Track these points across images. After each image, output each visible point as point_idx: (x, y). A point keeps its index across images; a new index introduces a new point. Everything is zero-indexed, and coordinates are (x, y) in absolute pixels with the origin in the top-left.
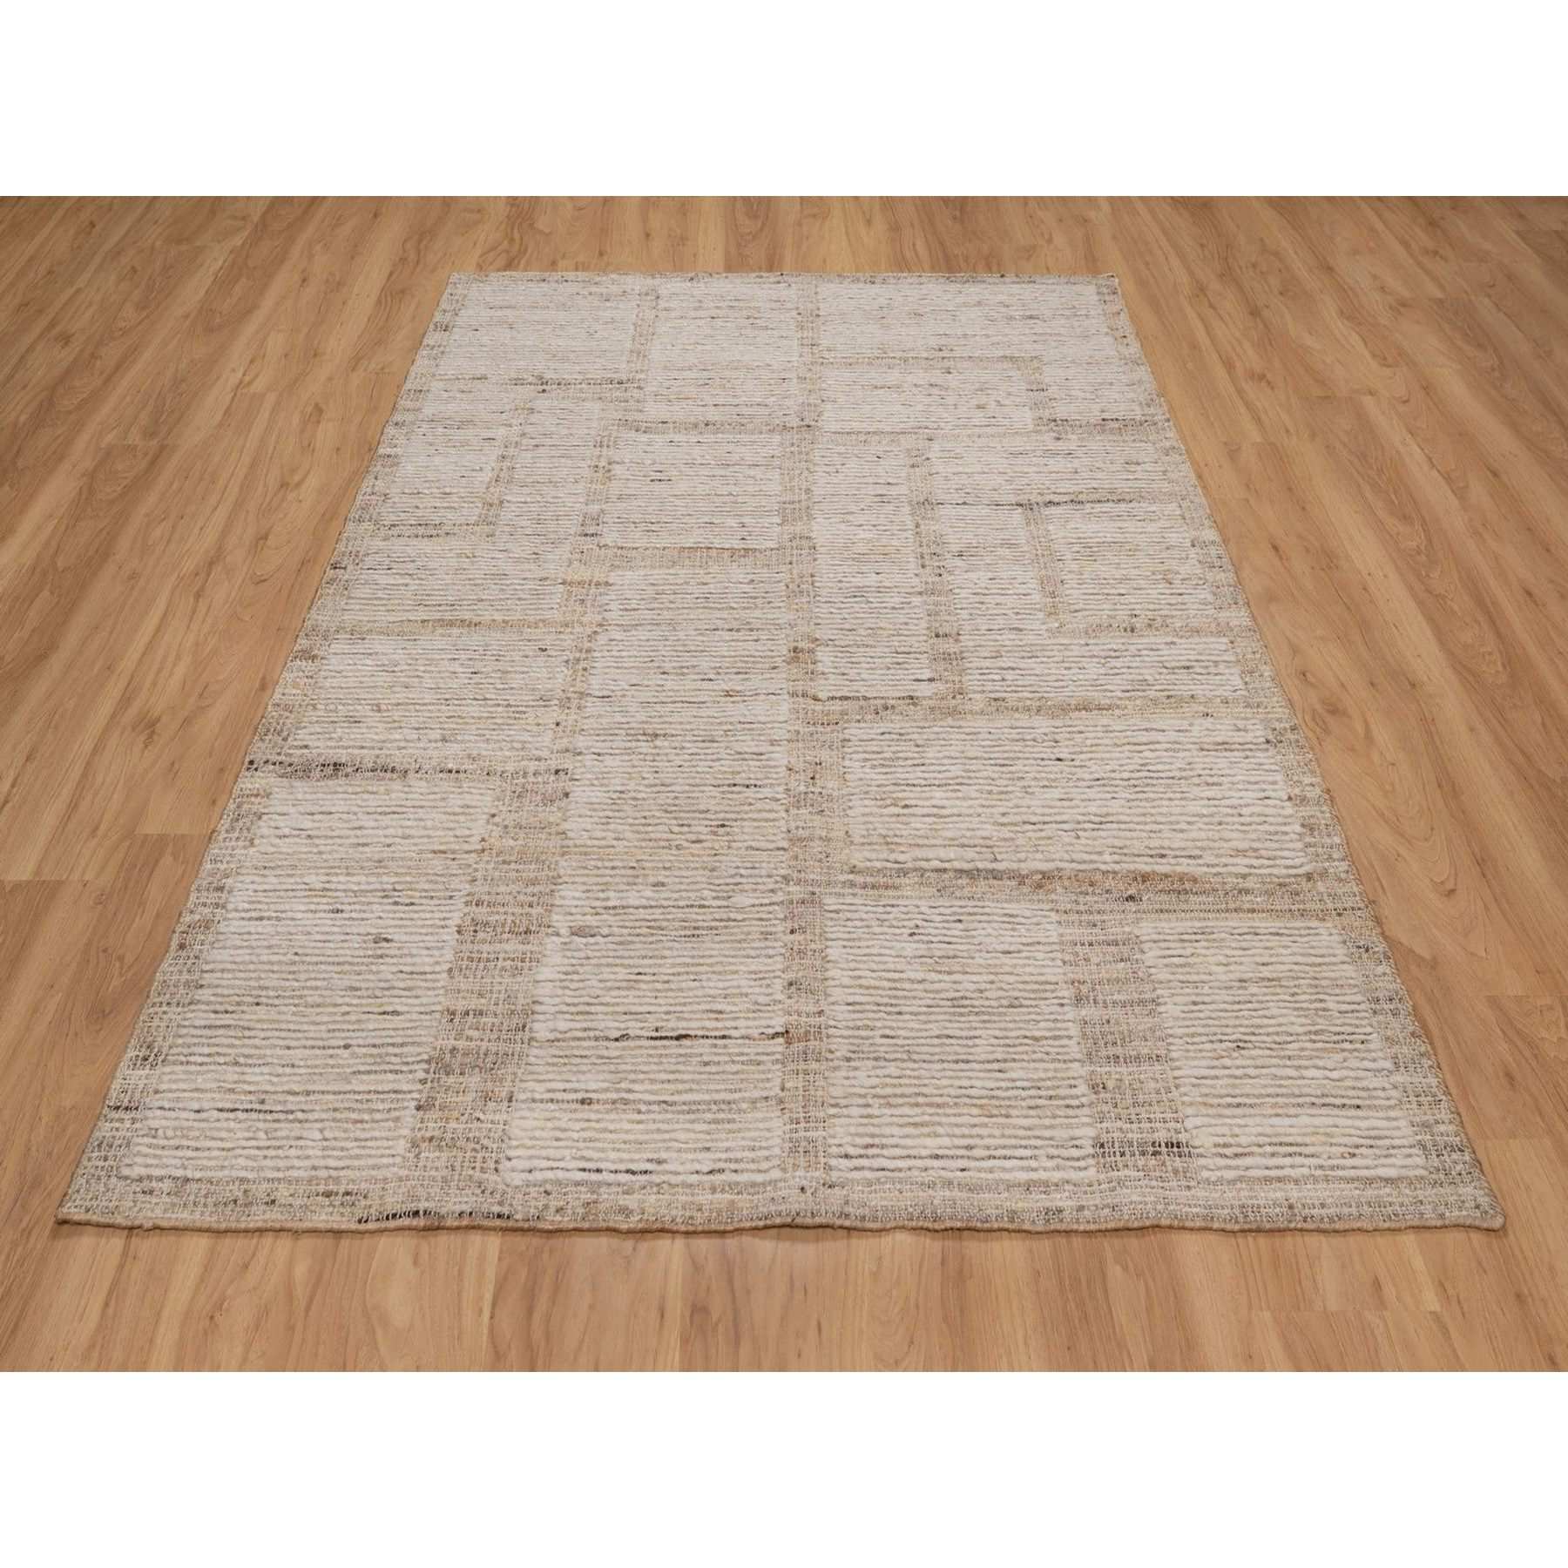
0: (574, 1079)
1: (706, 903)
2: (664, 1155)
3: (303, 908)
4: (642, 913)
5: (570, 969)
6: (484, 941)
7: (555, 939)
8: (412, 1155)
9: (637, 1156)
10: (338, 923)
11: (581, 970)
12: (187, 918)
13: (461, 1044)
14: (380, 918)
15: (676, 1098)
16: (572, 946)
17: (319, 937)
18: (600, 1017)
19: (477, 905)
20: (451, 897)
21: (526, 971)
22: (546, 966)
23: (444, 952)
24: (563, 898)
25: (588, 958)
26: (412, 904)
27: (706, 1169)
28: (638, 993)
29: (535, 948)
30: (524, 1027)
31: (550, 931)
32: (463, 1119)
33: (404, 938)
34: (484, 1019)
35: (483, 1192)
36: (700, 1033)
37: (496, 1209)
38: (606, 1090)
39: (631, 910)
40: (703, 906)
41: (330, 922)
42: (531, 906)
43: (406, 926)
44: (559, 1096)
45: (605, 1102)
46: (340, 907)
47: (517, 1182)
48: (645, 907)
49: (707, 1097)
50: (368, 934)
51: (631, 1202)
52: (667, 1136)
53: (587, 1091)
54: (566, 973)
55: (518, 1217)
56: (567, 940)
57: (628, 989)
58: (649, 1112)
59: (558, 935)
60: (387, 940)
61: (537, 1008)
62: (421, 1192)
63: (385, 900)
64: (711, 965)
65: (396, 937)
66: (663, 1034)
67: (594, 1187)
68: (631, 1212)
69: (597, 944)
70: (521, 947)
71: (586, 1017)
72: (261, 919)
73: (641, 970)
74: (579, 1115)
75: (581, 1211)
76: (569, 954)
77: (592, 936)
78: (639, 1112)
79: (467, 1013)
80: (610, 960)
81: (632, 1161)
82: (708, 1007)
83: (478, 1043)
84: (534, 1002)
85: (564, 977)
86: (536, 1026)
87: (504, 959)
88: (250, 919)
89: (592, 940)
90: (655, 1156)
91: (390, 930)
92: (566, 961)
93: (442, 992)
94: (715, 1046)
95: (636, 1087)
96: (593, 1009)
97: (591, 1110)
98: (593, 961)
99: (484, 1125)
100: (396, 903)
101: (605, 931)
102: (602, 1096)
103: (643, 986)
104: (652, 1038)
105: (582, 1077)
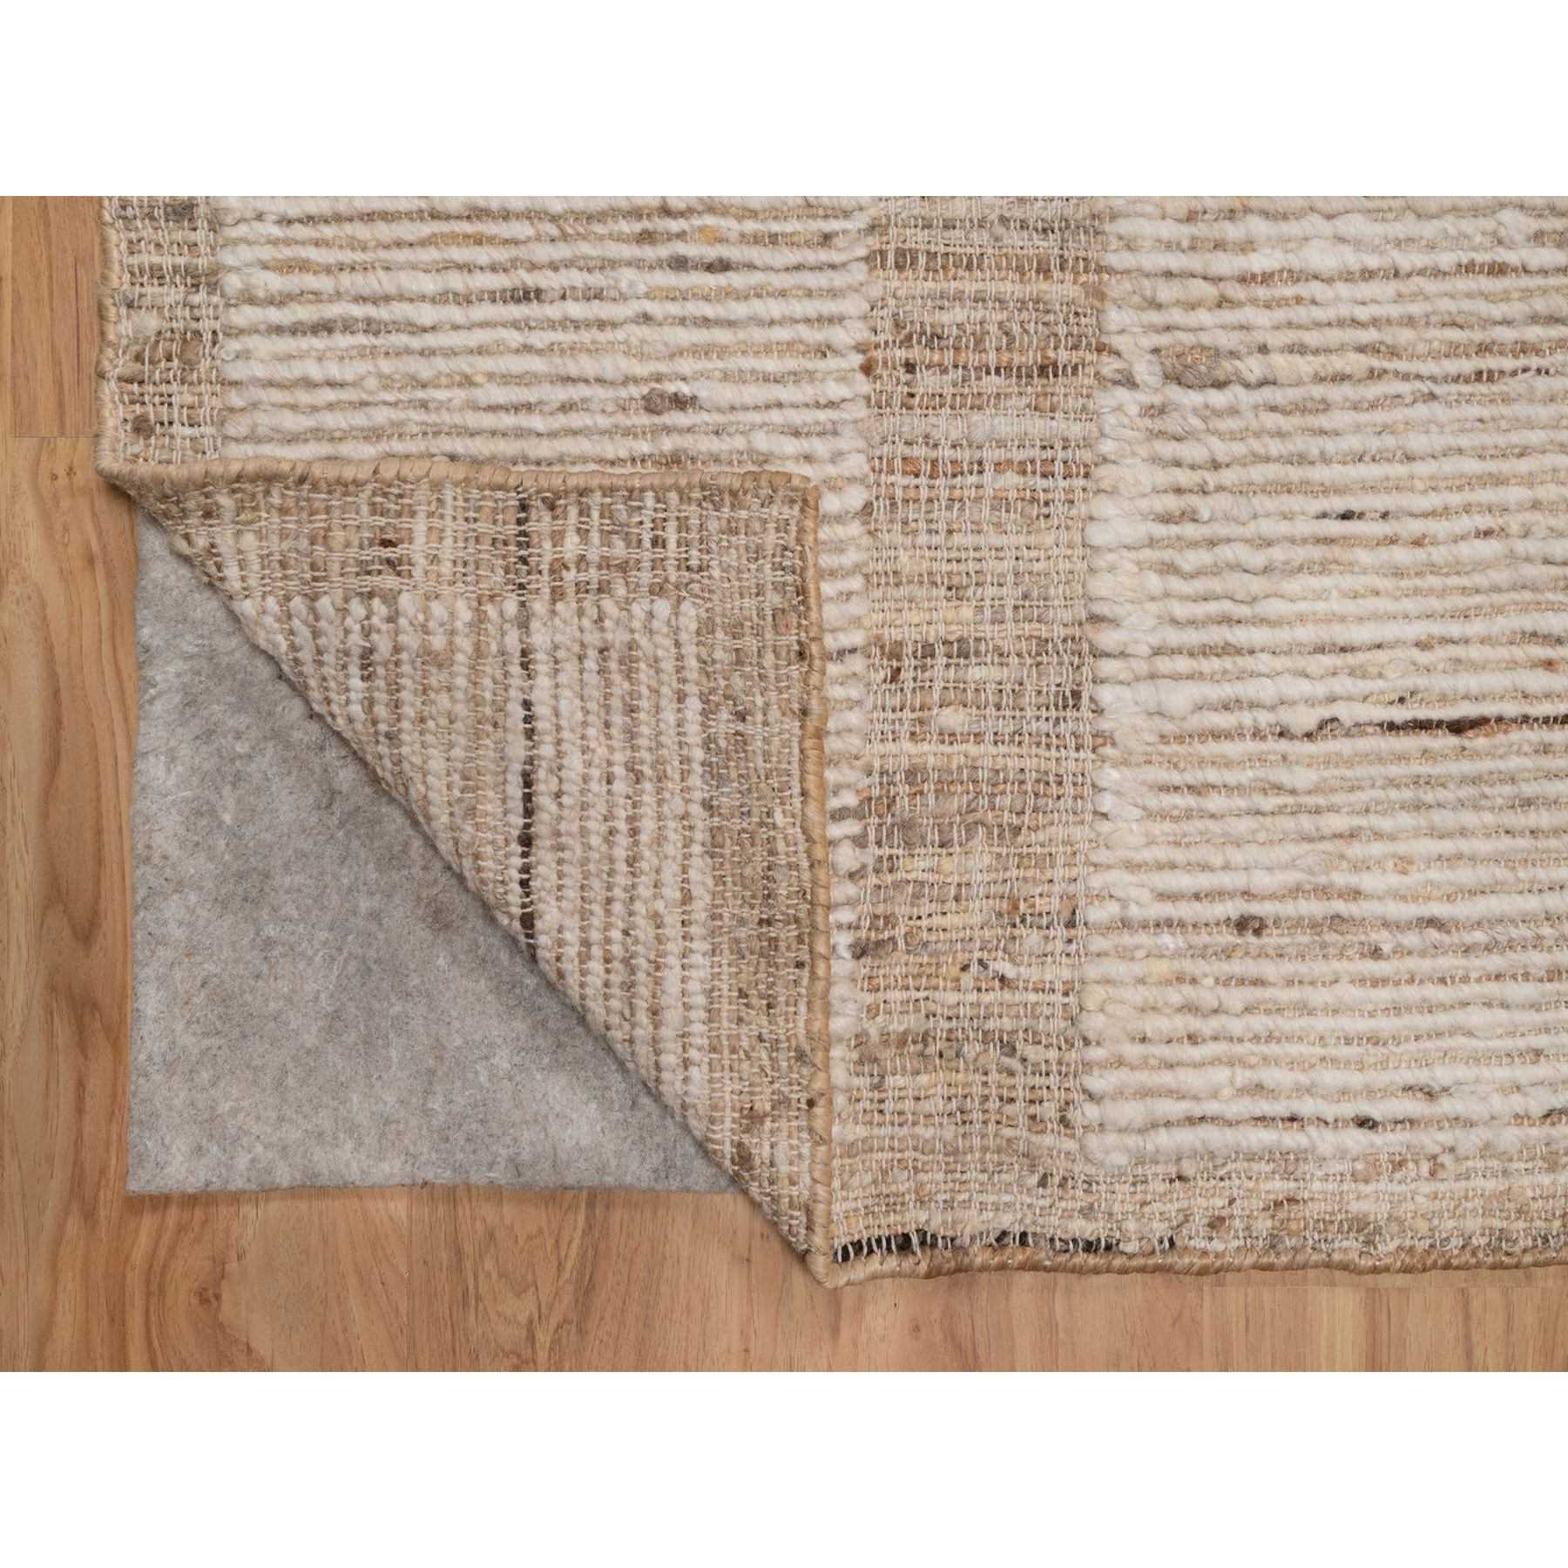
0: (1218, 861)
1: (1511, 257)
2: (1442, 1075)
3: (429, 284)
4: (1342, 299)
5: (1171, 503)
6: (937, 401)
7: (1122, 394)
8: (862, 1082)
9: (1382, 1078)
10: (539, 339)
11: (1204, 507)
12: (123, 327)
13: (929, 752)
14: (646, 318)
15: (1464, 909)
16: (1171, 424)
17: (499, 395)
18: (1264, 662)
19: (899, 267)
20: (826, 239)
21: (1058, 509)
22: (1113, 492)
23: (842, 444)
24: (1130, 245)
25: (1216, 465)
26: (723, 266)
27: (1537, 1110)
28: (1348, 582)
29: (1075, 430)
30: (1076, 695)
31: (1109, 366)
32: (967, 980)
33: (727, 393)
34: (975, 673)
35: (1043, 1183)
36: (1511, 709)
37: (1082, 1228)
38: (1296, 891)
39: (1316, 289)
40: (1497, 270)
41: (514, 338)
42: (1044, 270)
43: (723, 351)
44: (1184, 910)
45: (1298, 923)
46: (531, 280)
47: (1120, 1159)
48: (1348, 277)
49: (1532, 903)
50: (628, 380)
51: (1370, 1201)
52: (1442, 1020)
53: (1247, 894)
54: (1166, 519)
55: (1130, 1248)
56: (1157, 400)
57: (1324, 568)
58: (1401, 952)
59: (1129, 382)
60: (679, 402)
61: (1107, 638)
62: (902, 1183)
63: (649, 252)
64: (1529, 481)
65: (703, 391)
66: (1423, 714)
67: (1288, 1162)
68: (1378, 1231)
69: (1233, 411)
70: (1038, 426)
71: (1227, 663)
72: (324, 327)
73: (1354, 504)
74: (1236, 967)
75: (1263, 1225)
76: (1167, 449)
77: (1220, 385)
78: (1376, 953)
79: (928, 651)
80: (1272, 471)
81: (1370, 1092)
82: (1528, 622)
83: (972, 749)
84: (1095, 619)
85: (1160, 530)
86: (1106, 695)
87: (999, 467)
88: (295, 330)
89: (1217, 398)
90: (1421, 1076)
91: (686, 366)
92: (1163, 477)
93: (856, 583)
94: (1546, 749)
95: (1367, 881)
96: (1240, 635)
97: (1262, 954)
98: (1228, 477)
99: (1018, 997)
100: (680, 264)
101: (1253, 367)
102: (1288, 909)
103: (1364, 556)
104: (1392, 727)
105: (1237, 857)
